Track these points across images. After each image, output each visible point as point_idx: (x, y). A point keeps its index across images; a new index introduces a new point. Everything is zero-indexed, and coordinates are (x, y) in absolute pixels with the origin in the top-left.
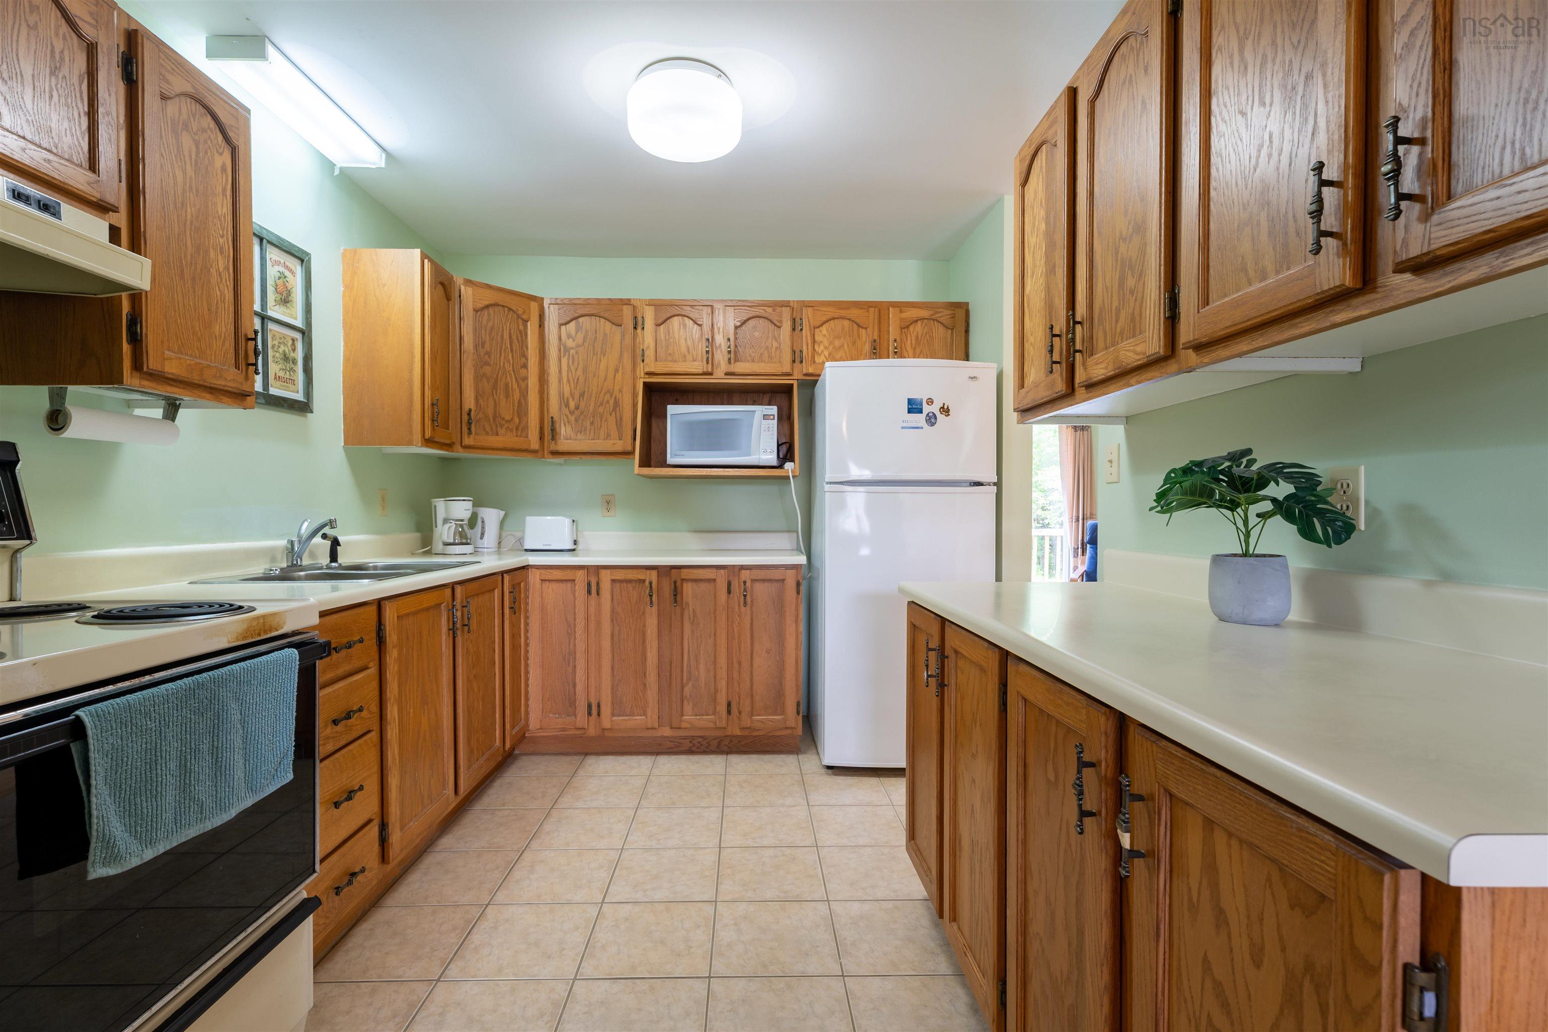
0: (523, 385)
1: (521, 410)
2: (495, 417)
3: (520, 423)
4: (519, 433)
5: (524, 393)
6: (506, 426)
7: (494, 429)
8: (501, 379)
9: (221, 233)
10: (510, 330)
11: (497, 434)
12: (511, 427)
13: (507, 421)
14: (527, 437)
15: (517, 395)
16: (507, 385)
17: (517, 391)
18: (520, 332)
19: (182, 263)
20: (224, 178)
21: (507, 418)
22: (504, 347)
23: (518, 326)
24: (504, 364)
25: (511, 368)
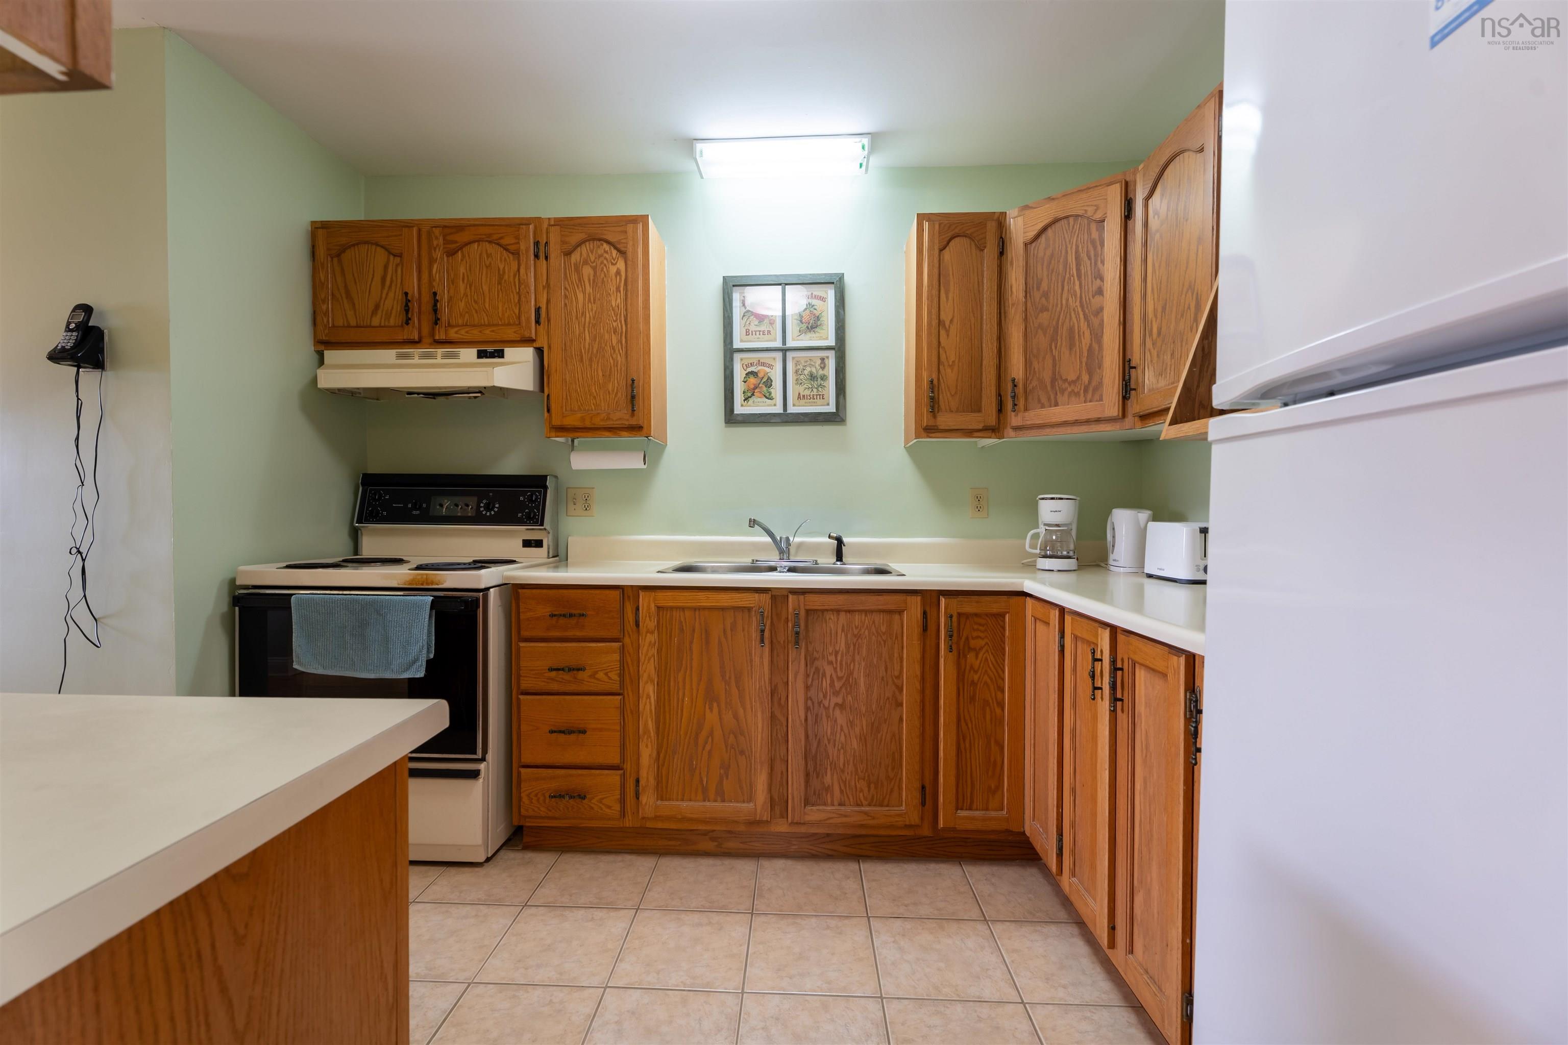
0: (1095, 321)
1: (1093, 363)
2: (1053, 380)
3: (1090, 382)
4: (1089, 396)
5: (1097, 336)
6: (1069, 390)
7: (1052, 397)
8: (1063, 325)
9: (615, 319)
10: (1077, 247)
11: (1056, 405)
12: (1076, 390)
13: (1074, 382)
14: (1101, 400)
15: (1086, 340)
16: (1071, 330)
17: (1087, 333)
18: (1093, 242)
19: (581, 352)
20: (618, 278)
21: (1072, 377)
22: (1068, 275)
23: (1089, 233)
24: (1067, 300)
25: (1078, 303)
